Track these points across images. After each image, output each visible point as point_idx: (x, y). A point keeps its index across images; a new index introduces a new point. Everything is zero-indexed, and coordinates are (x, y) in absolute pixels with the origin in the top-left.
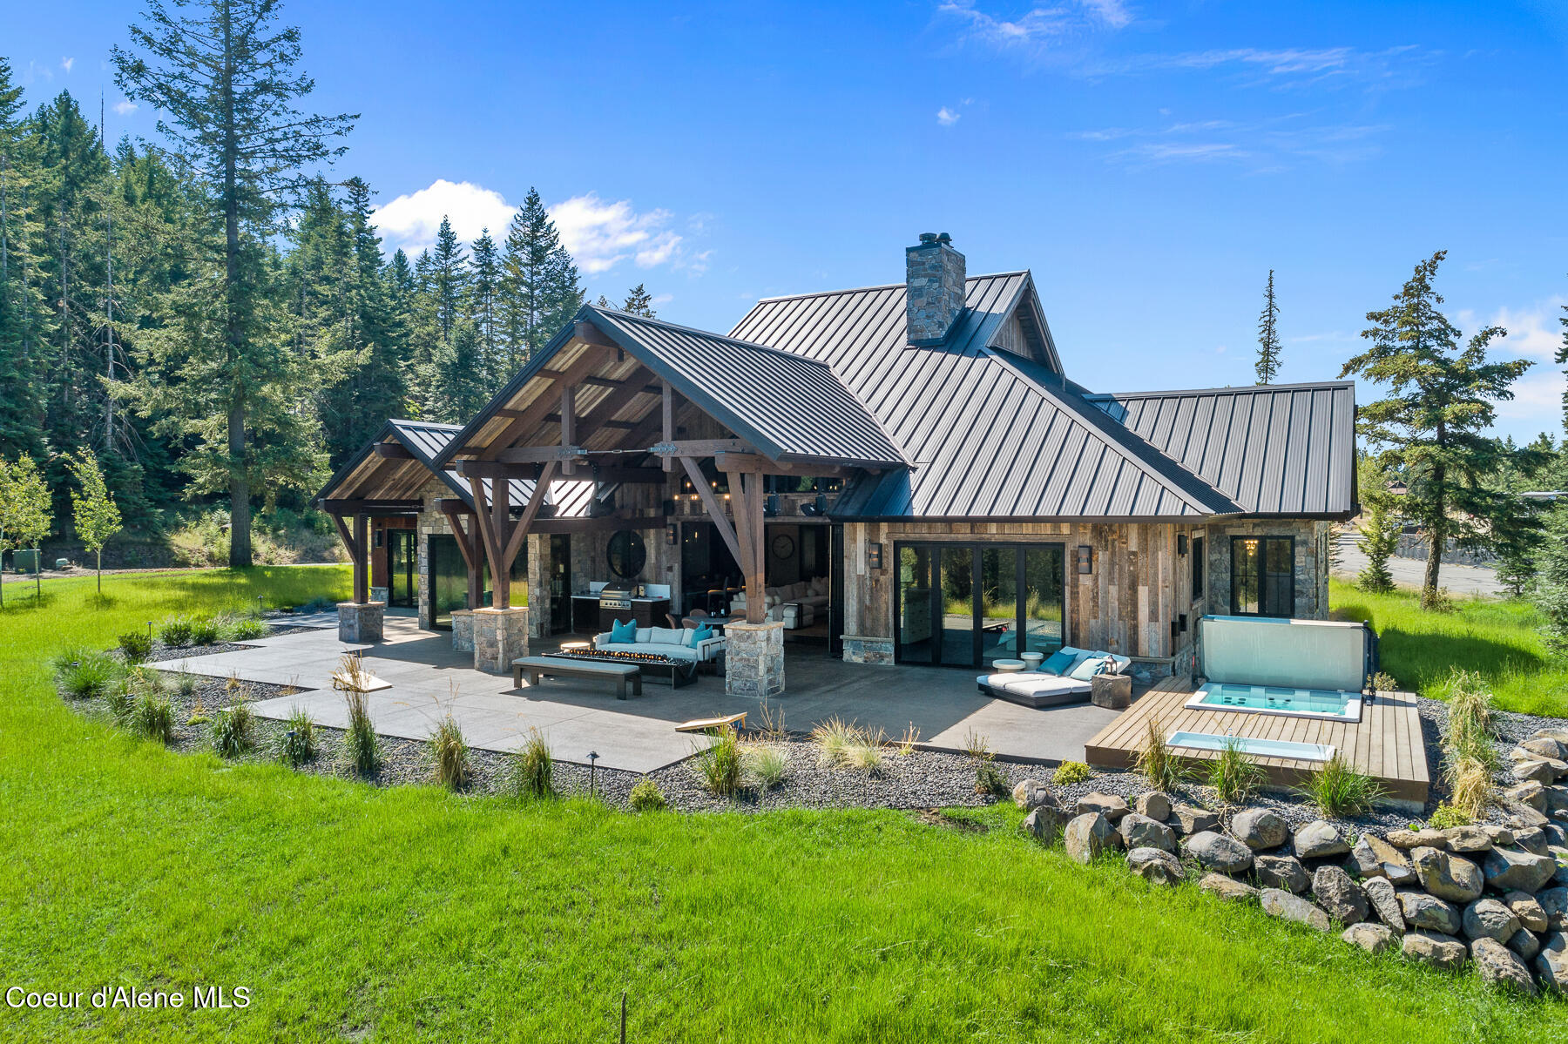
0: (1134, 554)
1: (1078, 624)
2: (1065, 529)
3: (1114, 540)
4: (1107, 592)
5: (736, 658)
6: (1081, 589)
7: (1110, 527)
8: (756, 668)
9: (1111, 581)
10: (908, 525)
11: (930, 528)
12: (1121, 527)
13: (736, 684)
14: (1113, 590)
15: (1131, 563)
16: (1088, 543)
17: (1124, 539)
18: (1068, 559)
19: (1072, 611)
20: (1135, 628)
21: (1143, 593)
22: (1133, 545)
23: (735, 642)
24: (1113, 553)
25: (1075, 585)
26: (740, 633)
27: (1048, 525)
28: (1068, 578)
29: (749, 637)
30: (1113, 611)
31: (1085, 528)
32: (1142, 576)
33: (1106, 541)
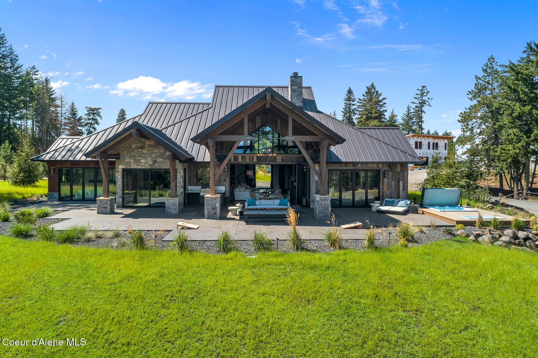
0: (399, 172)
1: (383, 192)
2: (380, 166)
3: (394, 169)
4: (392, 183)
5: (321, 207)
6: (385, 182)
7: (393, 165)
8: (328, 209)
9: (393, 180)
10: (333, 164)
11: (340, 165)
12: (395, 165)
13: (320, 215)
14: (393, 182)
15: (398, 175)
16: (387, 169)
17: (396, 168)
18: (381, 174)
19: (382, 189)
20: (399, 193)
21: (401, 183)
22: (399, 170)
23: (320, 201)
24: (393, 172)
25: (383, 181)
26: (322, 198)
27: (376, 164)
28: (381, 180)
29: (325, 200)
30: (393, 188)
31: (386, 165)
32: (401, 178)
33: (392, 169)
